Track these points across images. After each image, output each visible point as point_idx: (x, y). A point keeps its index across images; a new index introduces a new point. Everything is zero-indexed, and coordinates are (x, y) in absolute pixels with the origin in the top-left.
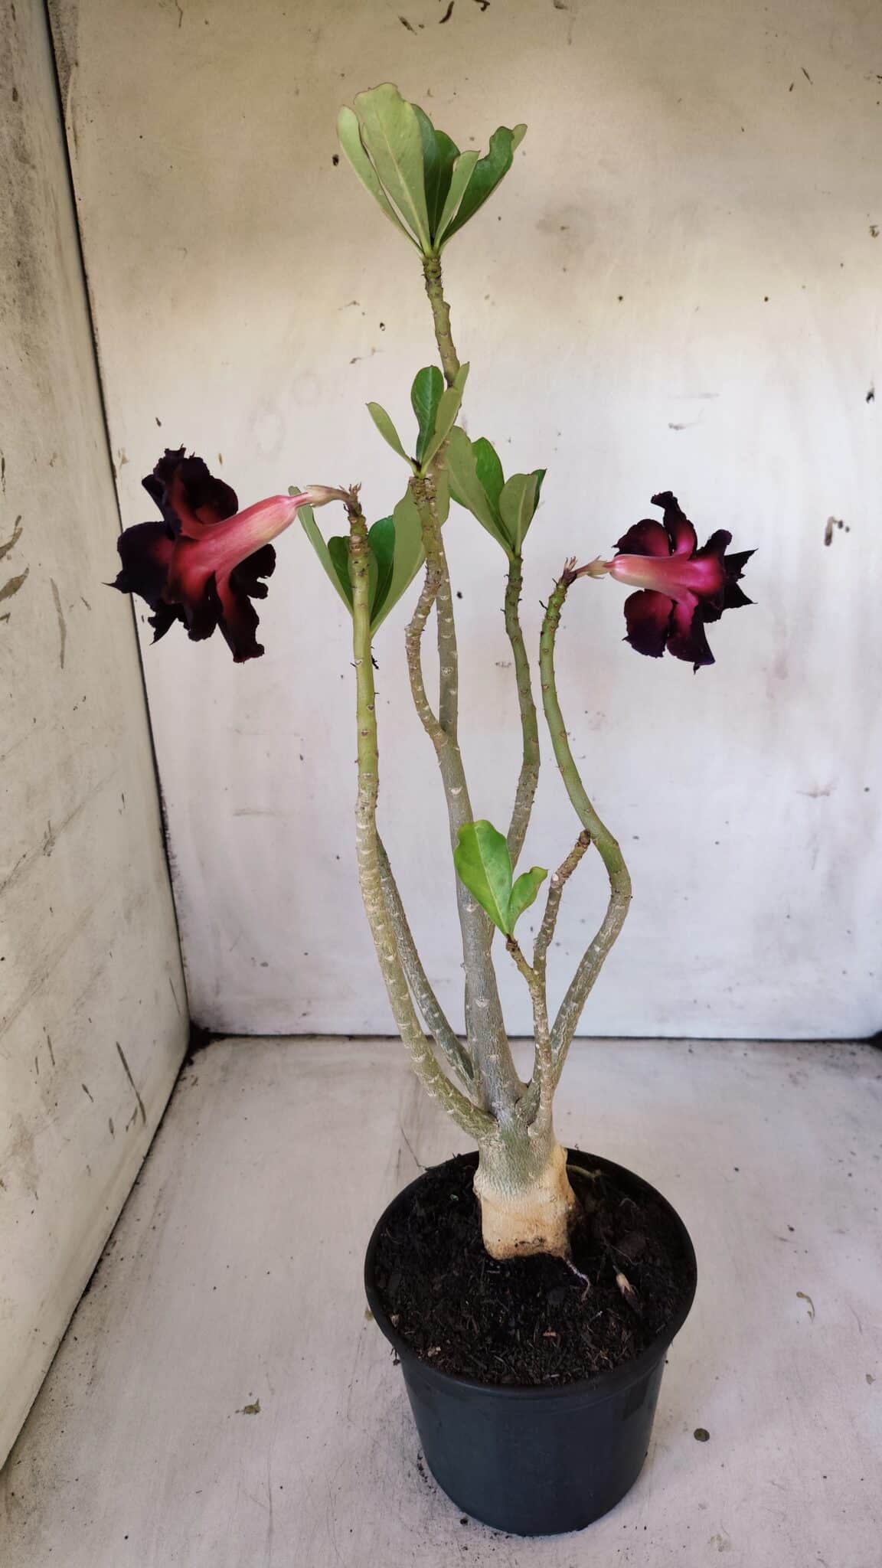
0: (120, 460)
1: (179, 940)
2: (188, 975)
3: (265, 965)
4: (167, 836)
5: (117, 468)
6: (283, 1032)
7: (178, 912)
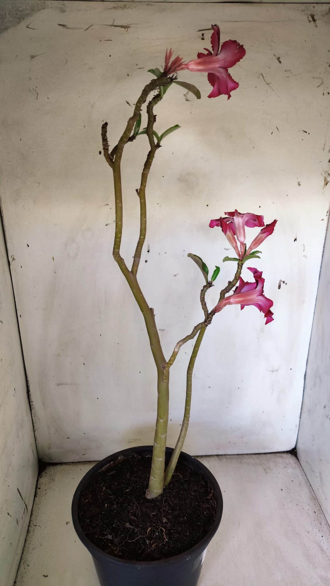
0: (12, 259)
1: (34, 431)
2: (38, 443)
3: (68, 438)
4: (29, 394)
5: (11, 262)
6: (76, 461)
7: (34, 421)
